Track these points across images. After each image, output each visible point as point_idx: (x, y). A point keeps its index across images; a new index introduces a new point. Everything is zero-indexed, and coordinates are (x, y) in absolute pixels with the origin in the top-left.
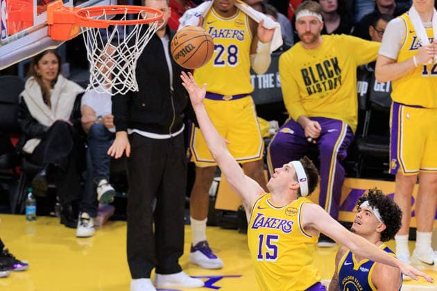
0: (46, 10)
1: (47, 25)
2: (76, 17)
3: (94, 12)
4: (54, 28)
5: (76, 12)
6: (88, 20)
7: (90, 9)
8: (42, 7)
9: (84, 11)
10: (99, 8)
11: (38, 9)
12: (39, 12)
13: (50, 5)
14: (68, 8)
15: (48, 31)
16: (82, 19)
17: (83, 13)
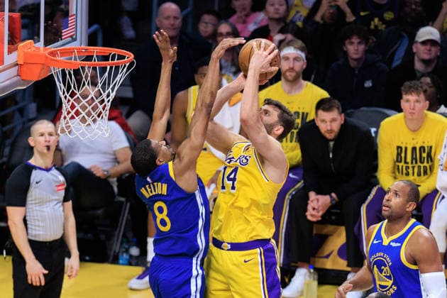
0: (17, 49)
1: (17, 64)
2: (47, 57)
3: (63, 53)
4: (24, 68)
5: (46, 53)
6: (58, 61)
7: (61, 50)
8: (12, 47)
9: (55, 51)
10: (70, 49)
11: (9, 48)
12: (10, 52)
13: (21, 45)
14: (38, 48)
15: (18, 71)
16: (52, 60)
17: (53, 54)
